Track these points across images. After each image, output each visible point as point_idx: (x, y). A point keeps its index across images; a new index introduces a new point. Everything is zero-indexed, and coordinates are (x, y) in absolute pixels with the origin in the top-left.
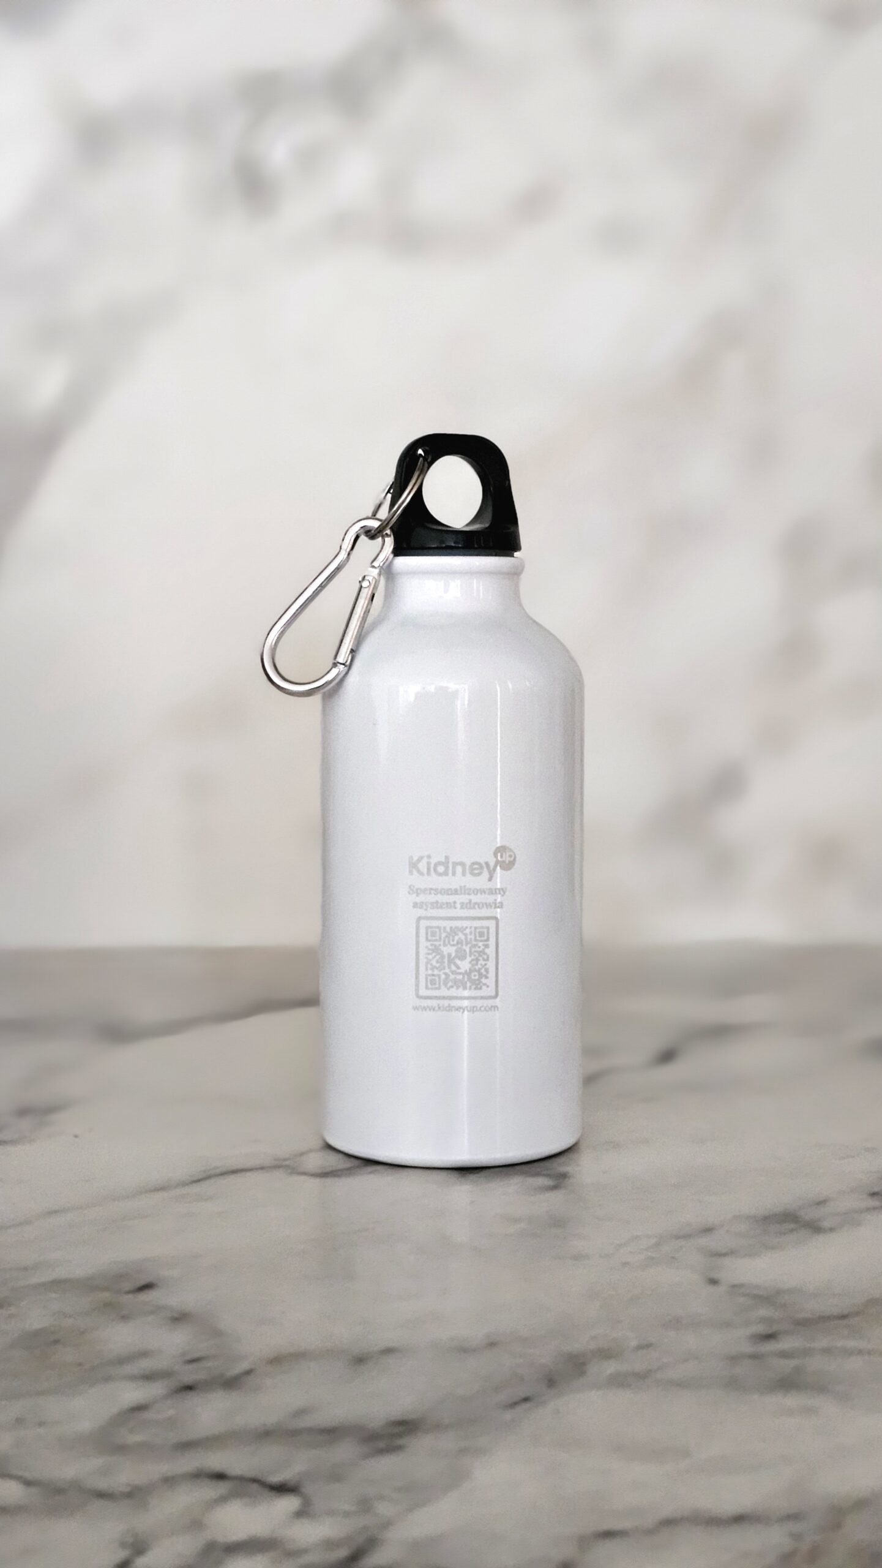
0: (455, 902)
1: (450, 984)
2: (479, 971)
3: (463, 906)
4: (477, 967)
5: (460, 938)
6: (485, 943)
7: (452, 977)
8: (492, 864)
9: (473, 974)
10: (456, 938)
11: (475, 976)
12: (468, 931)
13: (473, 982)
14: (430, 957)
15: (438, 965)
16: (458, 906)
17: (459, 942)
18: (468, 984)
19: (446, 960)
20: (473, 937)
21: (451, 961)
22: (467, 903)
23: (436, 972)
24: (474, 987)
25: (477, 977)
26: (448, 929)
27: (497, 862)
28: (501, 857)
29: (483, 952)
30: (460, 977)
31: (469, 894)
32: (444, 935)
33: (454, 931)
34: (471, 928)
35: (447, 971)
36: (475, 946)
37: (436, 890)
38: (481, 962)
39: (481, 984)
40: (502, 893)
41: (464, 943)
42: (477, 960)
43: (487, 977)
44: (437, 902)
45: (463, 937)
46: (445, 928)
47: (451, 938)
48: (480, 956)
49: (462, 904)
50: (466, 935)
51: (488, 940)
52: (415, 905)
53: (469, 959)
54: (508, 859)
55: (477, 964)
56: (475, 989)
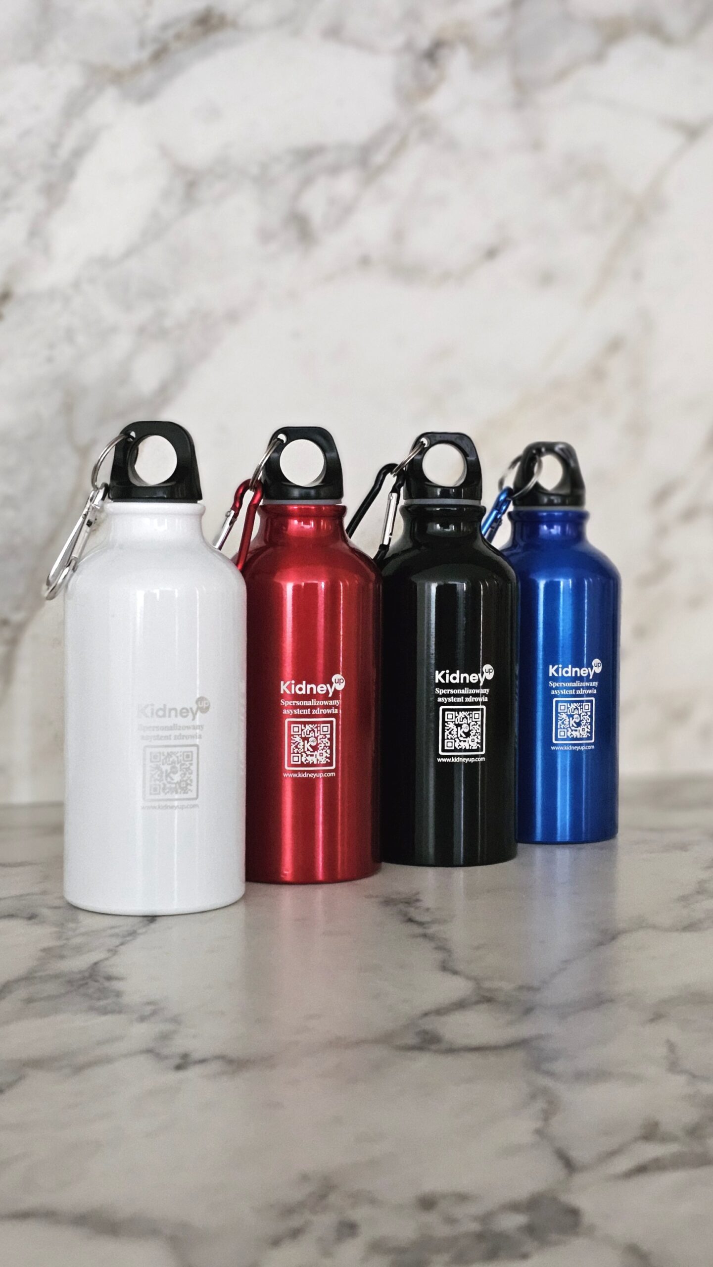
0: (170, 736)
1: (167, 790)
2: (186, 781)
3: (176, 738)
4: (185, 779)
5: (174, 760)
6: (191, 762)
7: (168, 785)
8: (194, 709)
9: (182, 783)
10: (171, 759)
11: (183, 784)
12: (178, 755)
13: (182, 788)
14: (153, 773)
15: (159, 778)
16: (172, 737)
17: (173, 762)
18: (179, 791)
19: (164, 775)
20: (182, 758)
21: (168, 775)
22: (178, 736)
23: (158, 782)
24: (182, 792)
25: (185, 785)
26: (166, 754)
27: (198, 708)
28: (201, 704)
29: (189, 768)
30: (173, 786)
31: (179, 729)
32: (162, 758)
33: (169, 755)
34: (181, 752)
35: (165, 782)
36: (183, 764)
37: (157, 727)
38: (188, 775)
39: (188, 790)
40: (201, 728)
41: (176, 763)
42: (185, 774)
43: (191, 785)
44: (158, 736)
45: (176, 759)
46: (163, 753)
47: (168, 759)
48: (187, 771)
49: (175, 736)
50: (177, 757)
51: (192, 760)
52: (143, 738)
53: (179, 773)
54: (205, 706)
55: (184, 777)
56: (184, 793)
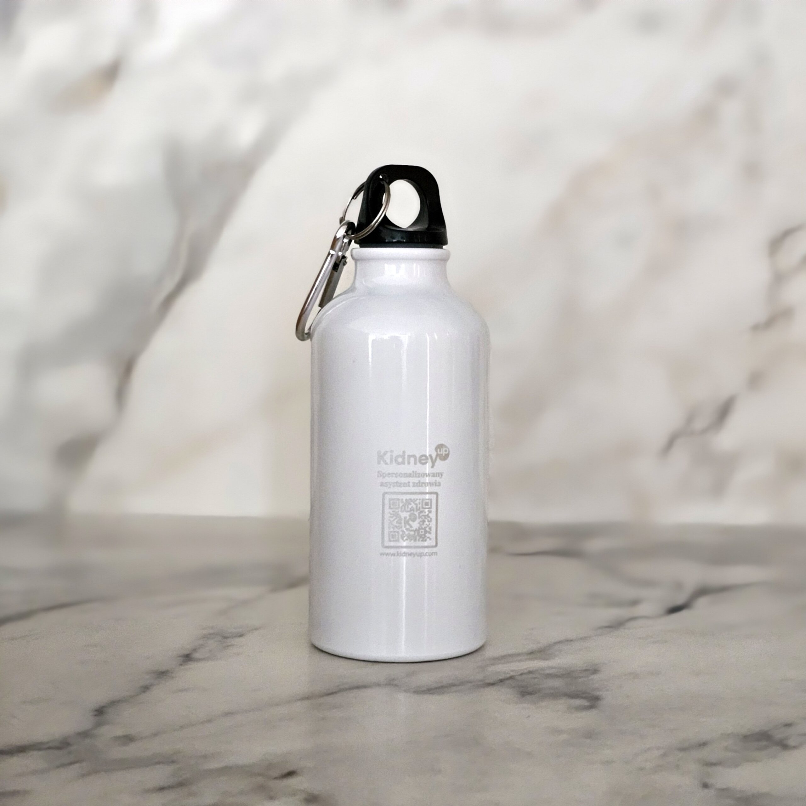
0: (409, 482)
1: (405, 538)
2: (425, 529)
3: (415, 485)
4: (423, 527)
5: (412, 507)
6: (430, 510)
7: (407, 533)
8: (434, 456)
9: (421, 531)
10: (410, 506)
12: (417, 502)
13: (421, 536)
14: (392, 519)
15: (397, 525)
16: (411, 484)
17: (412, 509)
18: (418, 538)
19: (403, 522)
20: (421, 505)
21: (407, 522)
22: (417, 483)
23: (396, 530)
24: (421, 539)
25: (423, 533)
26: (404, 500)
27: (437, 455)
28: (440, 451)
29: (428, 515)
30: (412, 533)
31: (419, 477)
32: (401, 505)
33: (408, 502)
34: (420, 499)
35: (404, 529)
36: (421, 512)
37: (396, 474)
38: (427, 523)
39: (426, 538)
40: (440, 476)
41: (415, 510)
42: (424, 521)
43: (430, 533)
44: (397, 482)
45: (415, 506)
46: (402, 499)
47: (406, 507)
48: (425, 518)
49: (414, 483)
50: (416, 504)
51: (431, 508)
52: (382, 485)
53: (418, 521)
54: (444, 453)
55: (423, 524)
56: (422, 541)
